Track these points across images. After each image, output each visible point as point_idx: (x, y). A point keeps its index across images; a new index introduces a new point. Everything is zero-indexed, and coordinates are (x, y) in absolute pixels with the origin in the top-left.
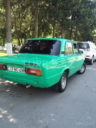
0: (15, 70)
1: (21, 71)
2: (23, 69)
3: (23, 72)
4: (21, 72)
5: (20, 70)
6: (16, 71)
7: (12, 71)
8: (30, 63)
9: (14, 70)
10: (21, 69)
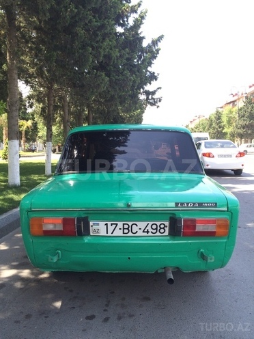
0: (126, 231)
1: (150, 230)
2: (158, 224)
3: (158, 234)
4: (150, 234)
5: (149, 228)
6: (130, 234)
7: (109, 234)
8: (194, 204)
9: (118, 232)
10: (151, 223)
